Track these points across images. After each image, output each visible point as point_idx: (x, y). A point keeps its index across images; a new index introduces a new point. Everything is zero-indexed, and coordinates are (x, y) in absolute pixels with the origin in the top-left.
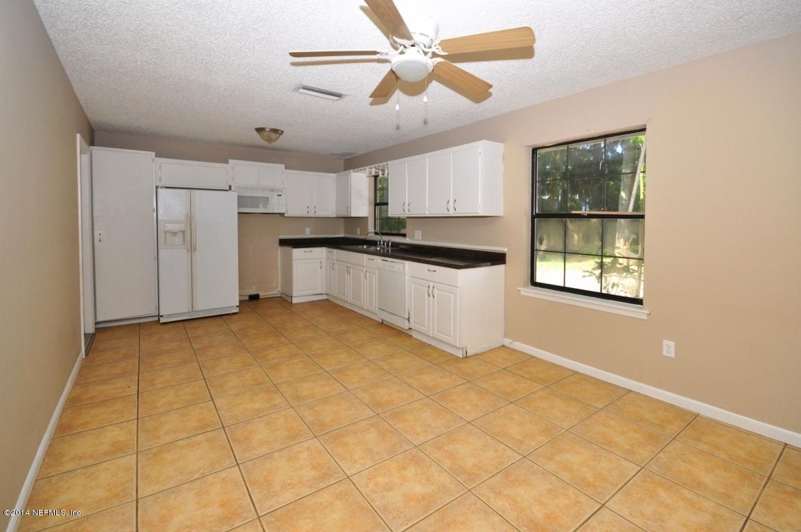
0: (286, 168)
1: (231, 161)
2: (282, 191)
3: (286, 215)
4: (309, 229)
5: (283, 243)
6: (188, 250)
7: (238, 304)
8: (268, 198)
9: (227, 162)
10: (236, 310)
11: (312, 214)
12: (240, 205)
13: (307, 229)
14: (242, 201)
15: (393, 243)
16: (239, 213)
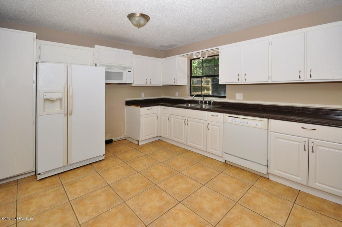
0: (134, 53)
1: (96, 46)
2: (131, 68)
3: (133, 85)
4: (143, 93)
5: (129, 103)
6: (65, 115)
7: (104, 154)
8: (122, 73)
9: (94, 47)
10: (103, 158)
11: (148, 84)
12: (107, 78)
13: (142, 94)
14: (108, 75)
15: (214, 102)
16: (106, 84)
